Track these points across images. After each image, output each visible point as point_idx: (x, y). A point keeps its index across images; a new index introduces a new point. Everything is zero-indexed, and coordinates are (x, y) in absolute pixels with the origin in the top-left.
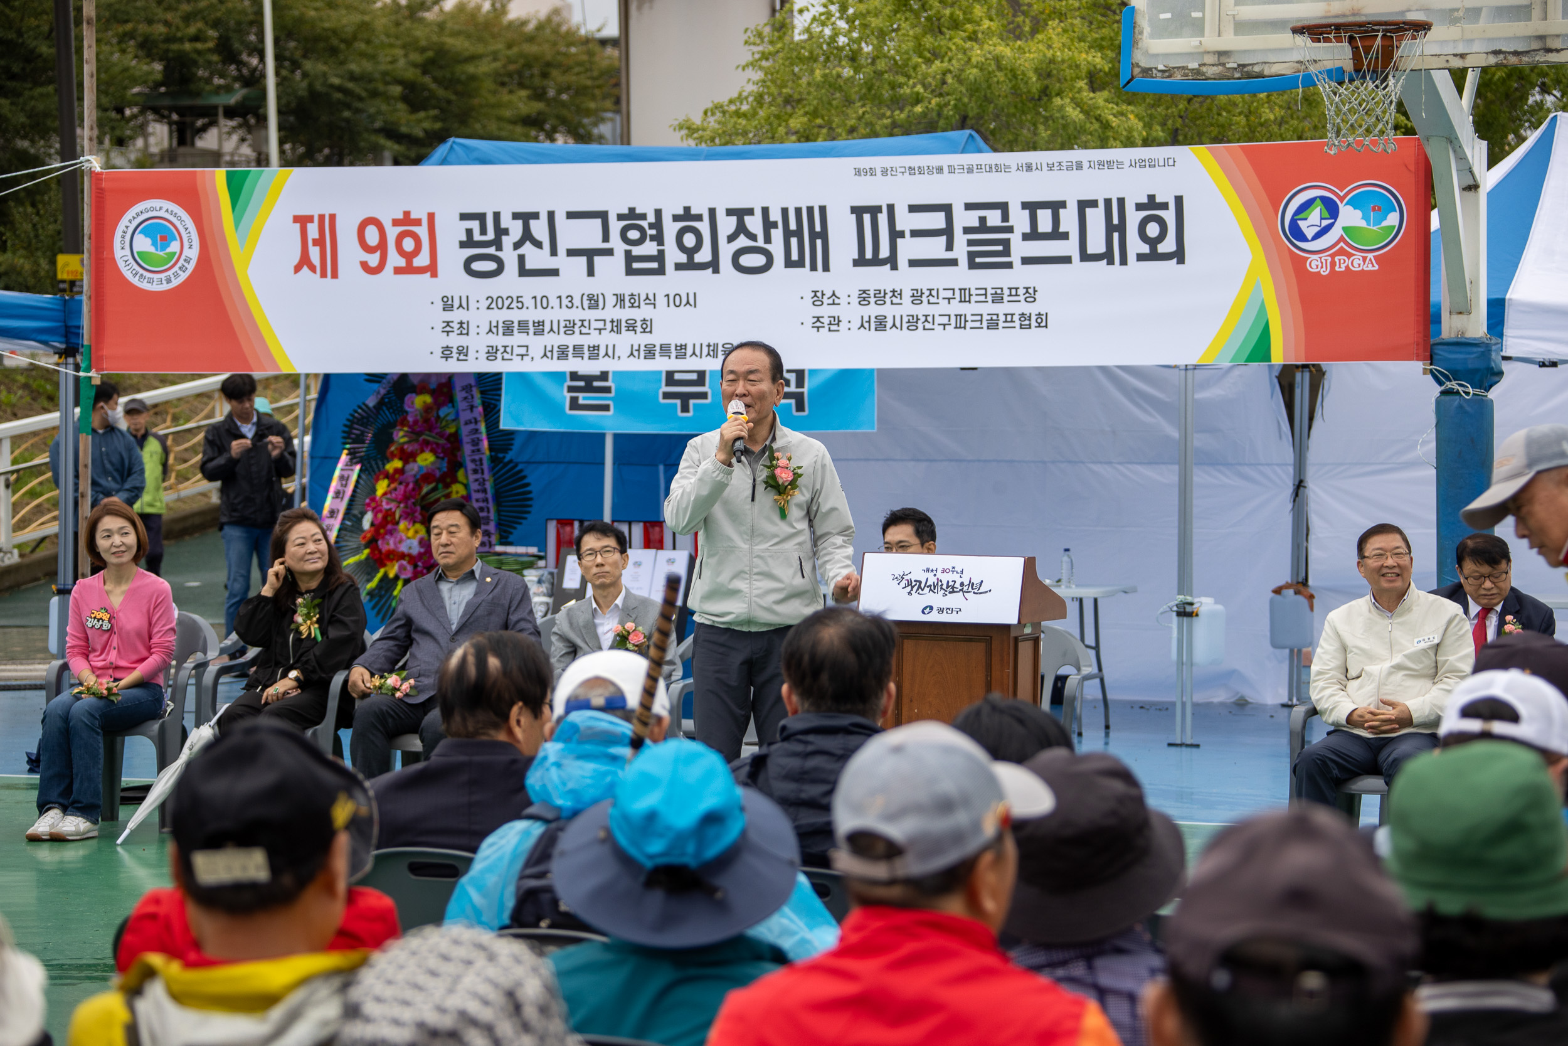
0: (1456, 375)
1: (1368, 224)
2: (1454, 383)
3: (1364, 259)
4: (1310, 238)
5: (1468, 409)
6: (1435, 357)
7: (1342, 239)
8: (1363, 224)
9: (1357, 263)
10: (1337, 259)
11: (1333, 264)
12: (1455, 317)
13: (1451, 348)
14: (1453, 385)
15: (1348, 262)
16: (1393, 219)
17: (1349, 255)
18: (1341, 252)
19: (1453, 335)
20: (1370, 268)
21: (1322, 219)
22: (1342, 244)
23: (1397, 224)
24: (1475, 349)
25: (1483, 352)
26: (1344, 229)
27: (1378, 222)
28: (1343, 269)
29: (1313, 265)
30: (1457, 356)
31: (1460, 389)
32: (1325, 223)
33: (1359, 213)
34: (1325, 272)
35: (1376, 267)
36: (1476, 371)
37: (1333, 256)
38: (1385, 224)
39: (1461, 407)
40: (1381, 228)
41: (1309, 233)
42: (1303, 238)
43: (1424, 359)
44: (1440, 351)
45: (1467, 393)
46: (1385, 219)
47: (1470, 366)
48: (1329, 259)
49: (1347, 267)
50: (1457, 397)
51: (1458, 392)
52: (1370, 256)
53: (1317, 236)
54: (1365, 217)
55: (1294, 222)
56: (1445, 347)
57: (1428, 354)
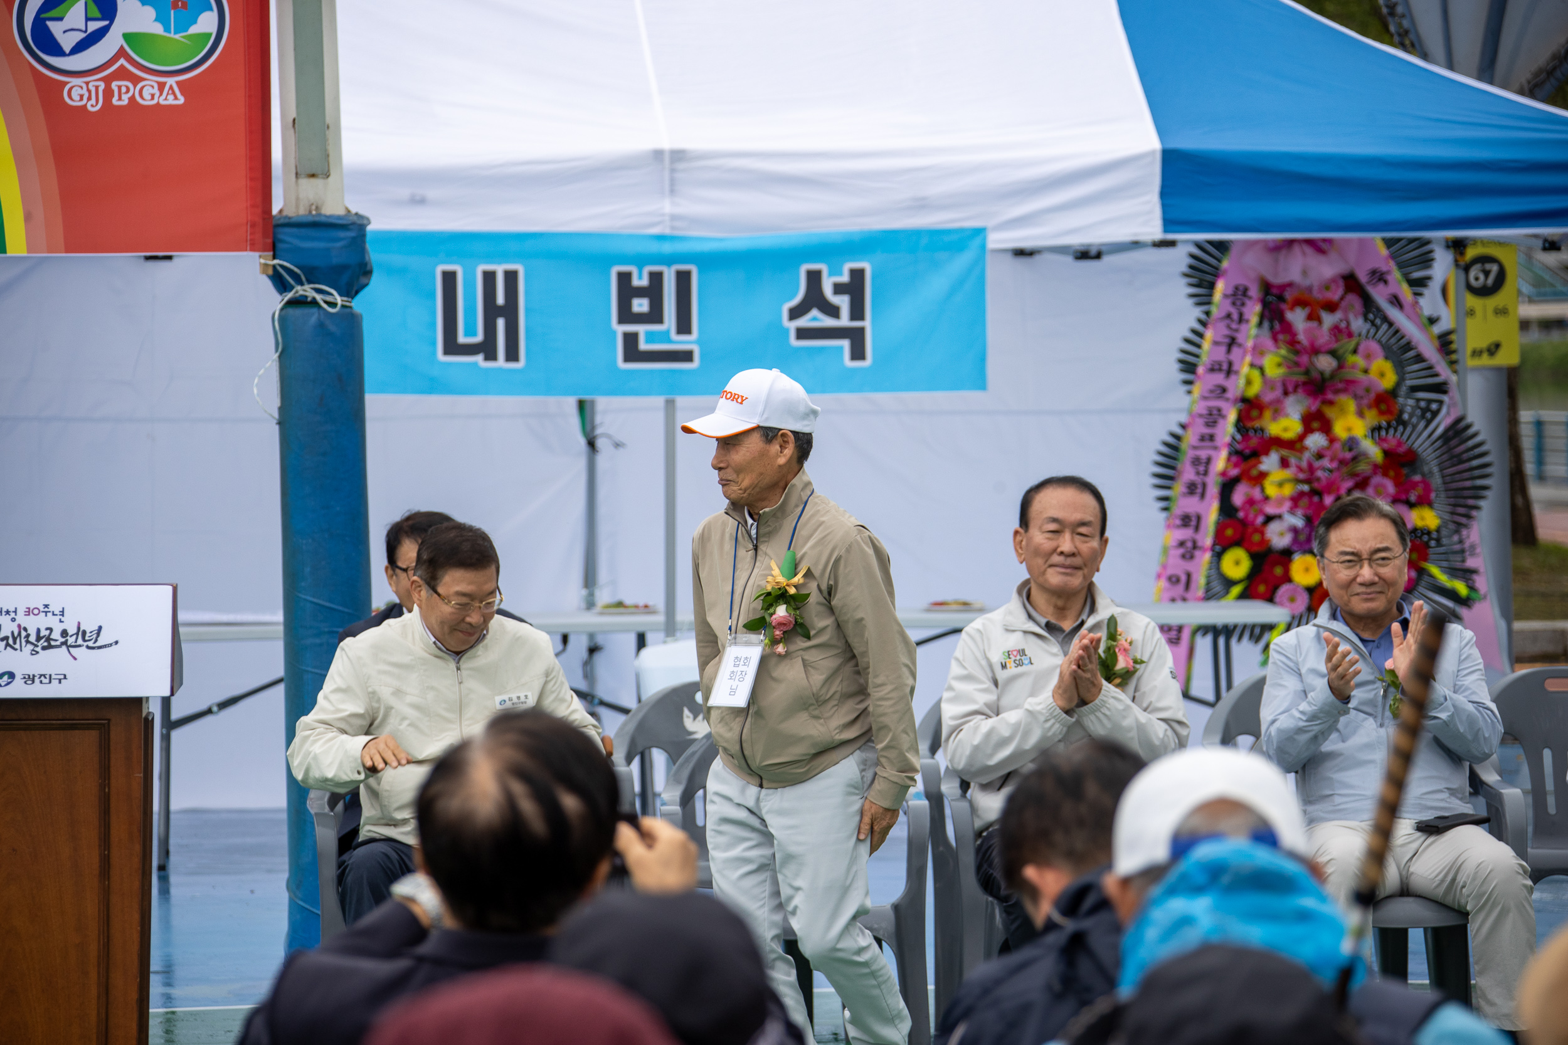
0: (312, 275)
1: (167, 29)
2: (307, 287)
3: (162, 86)
4: (67, 50)
5: (332, 328)
6: (280, 246)
7: (121, 53)
8: (158, 29)
9: (149, 93)
10: (114, 85)
11: (108, 93)
12: (304, 182)
13: (303, 231)
14: (306, 290)
15: (134, 91)
16: (207, 22)
17: (136, 80)
18: (122, 74)
19: (302, 211)
20: (171, 101)
21: (88, 19)
22: (122, 61)
23: (213, 29)
24: (342, 234)
25: (354, 238)
26: (127, 37)
27: (182, 27)
28: (125, 101)
29: (75, 96)
30: (313, 244)
31: (319, 298)
32: (94, 26)
33: (150, 12)
34: (94, 106)
35: (181, 100)
36: (342, 268)
37: (108, 80)
38: (193, 30)
39: (321, 325)
40: (190, 37)
41: (67, 42)
42: (58, 51)
43: (264, 250)
44: (287, 237)
45: (333, 305)
46: (195, 22)
47: (335, 261)
48: (102, 85)
49: (132, 99)
50: (315, 310)
51: (314, 302)
52: (171, 81)
53: (80, 47)
54: (161, 18)
55: (40, 25)
56: (295, 230)
57: (269, 241)
